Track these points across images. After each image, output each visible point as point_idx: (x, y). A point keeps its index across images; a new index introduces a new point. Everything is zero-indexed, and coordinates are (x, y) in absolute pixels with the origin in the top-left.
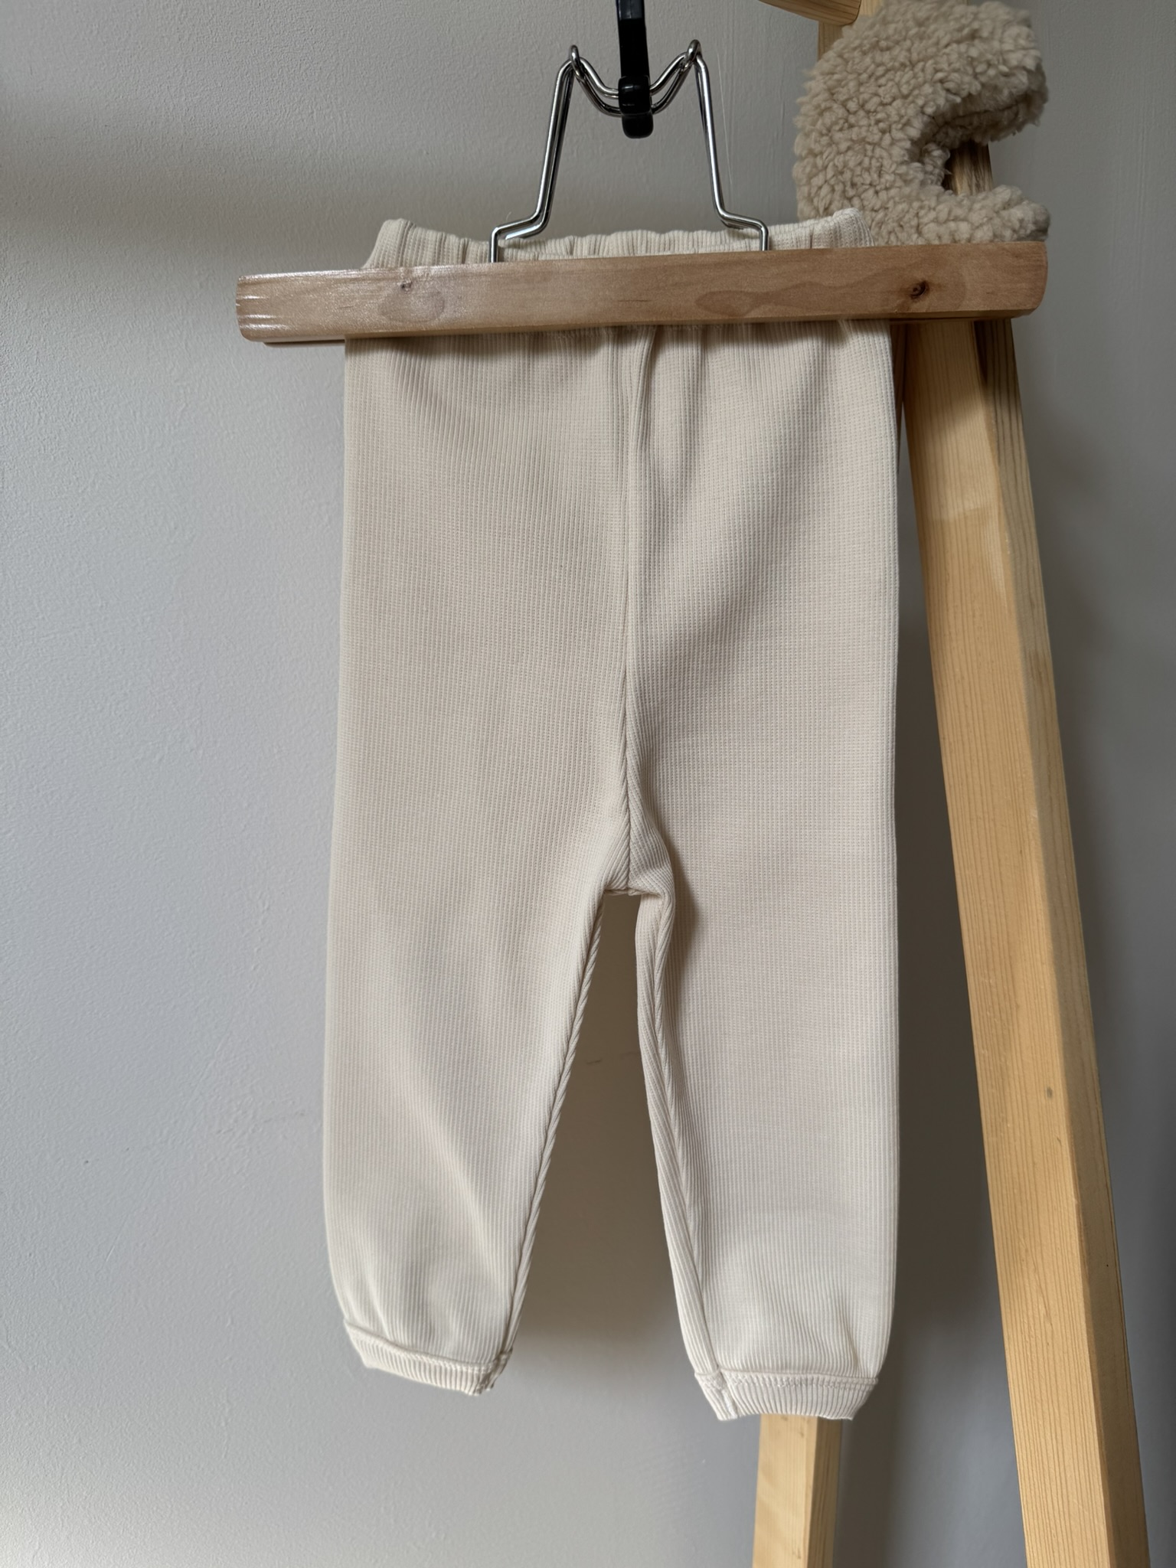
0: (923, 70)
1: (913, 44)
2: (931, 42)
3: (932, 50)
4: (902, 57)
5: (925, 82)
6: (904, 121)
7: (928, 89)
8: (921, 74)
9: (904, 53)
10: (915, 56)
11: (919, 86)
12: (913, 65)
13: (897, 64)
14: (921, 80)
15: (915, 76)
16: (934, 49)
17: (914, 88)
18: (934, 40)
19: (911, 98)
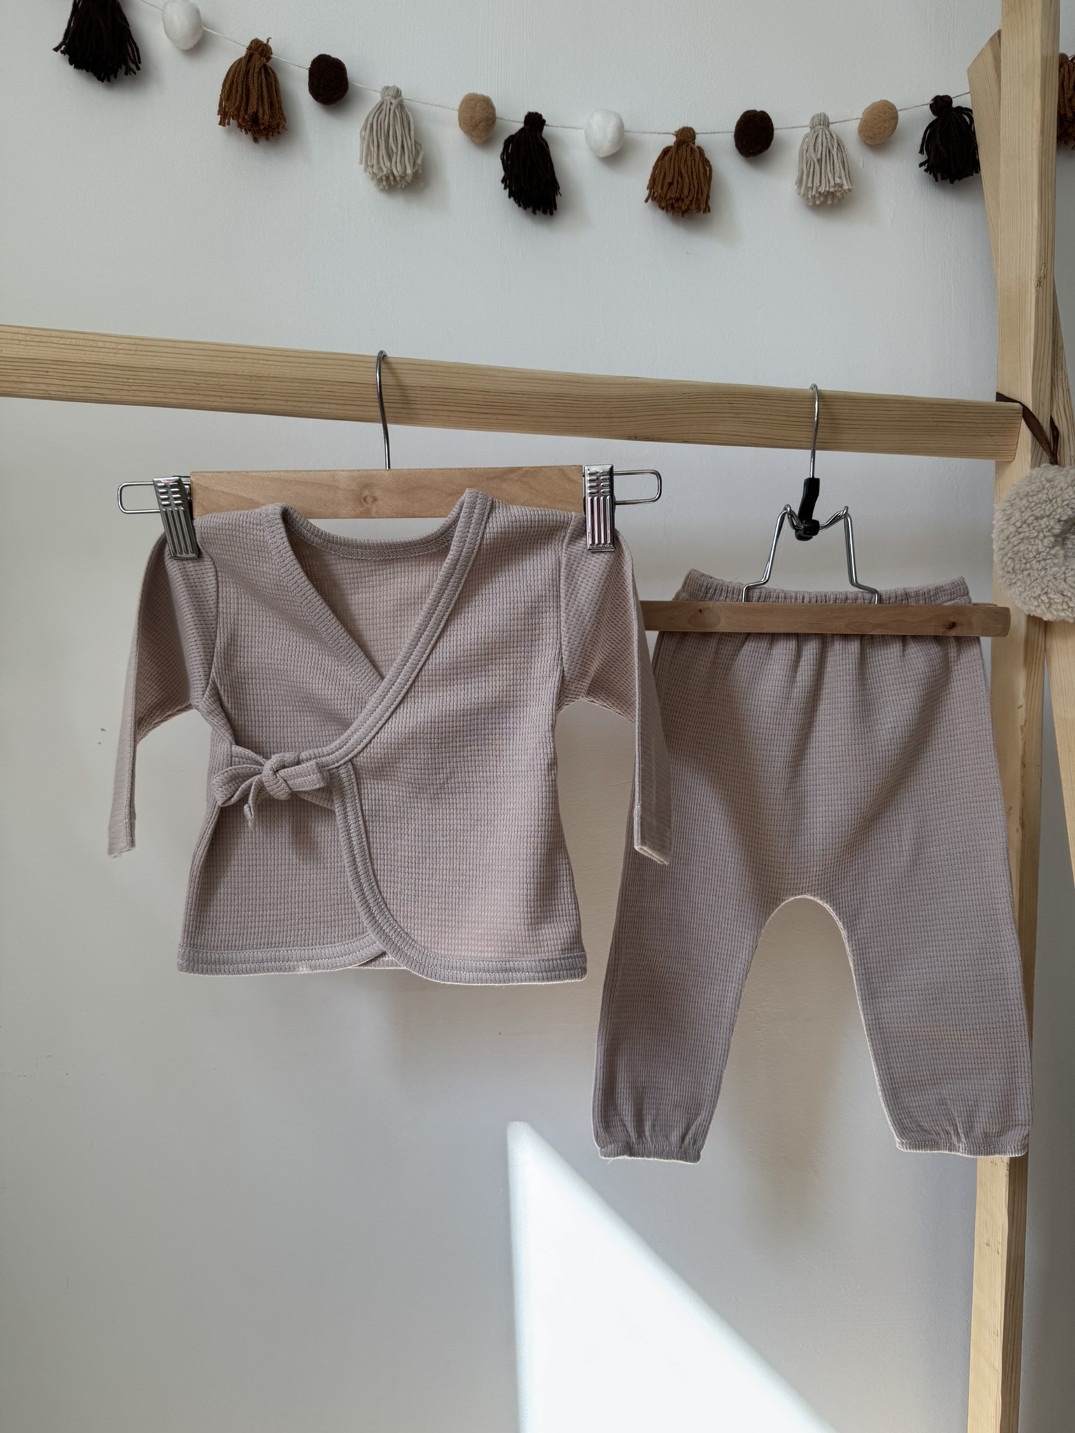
0: (1056, 502)
1: (1048, 491)
2: (1057, 489)
3: (1059, 493)
4: (1044, 497)
5: (1058, 508)
6: (1049, 527)
7: (1060, 510)
8: (1055, 505)
9: (1044, 496)
10: (1051, 497)
11: (1055, 510)
12: (1051, 501)
13: (1041, 501)
14: (1055, 507)
15: (1053, 506)
16: (1060, 492)
17: (1053, 511)
18: (1059, 488)
19: (1052, 517)
